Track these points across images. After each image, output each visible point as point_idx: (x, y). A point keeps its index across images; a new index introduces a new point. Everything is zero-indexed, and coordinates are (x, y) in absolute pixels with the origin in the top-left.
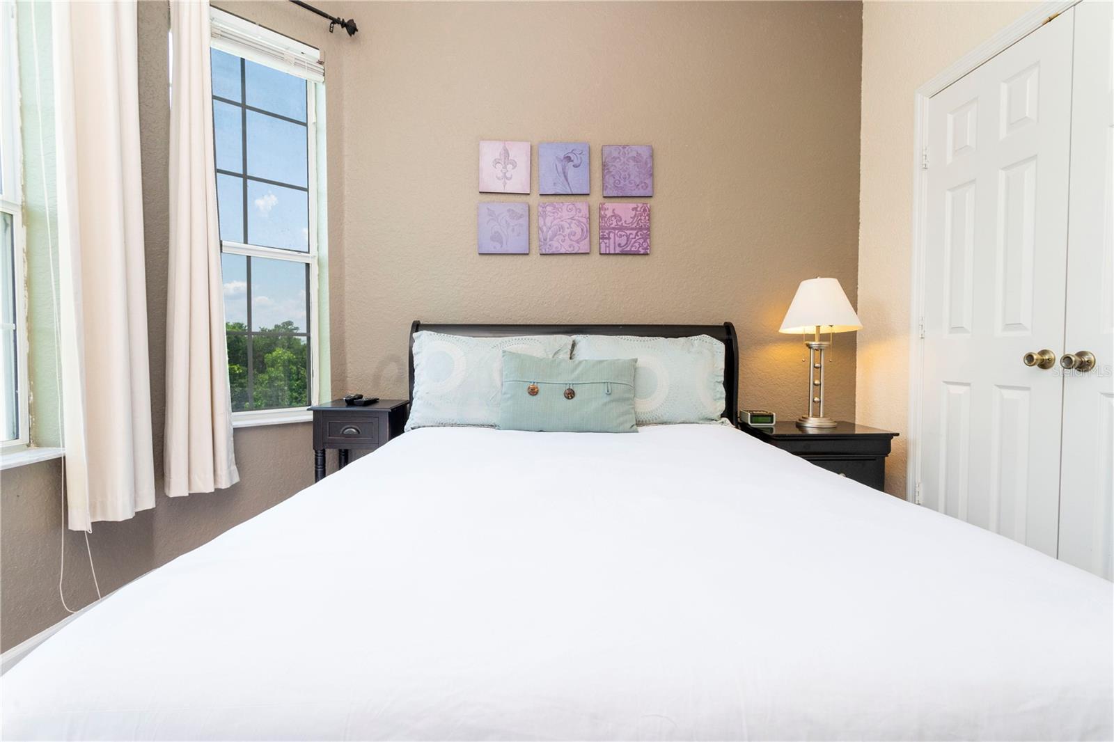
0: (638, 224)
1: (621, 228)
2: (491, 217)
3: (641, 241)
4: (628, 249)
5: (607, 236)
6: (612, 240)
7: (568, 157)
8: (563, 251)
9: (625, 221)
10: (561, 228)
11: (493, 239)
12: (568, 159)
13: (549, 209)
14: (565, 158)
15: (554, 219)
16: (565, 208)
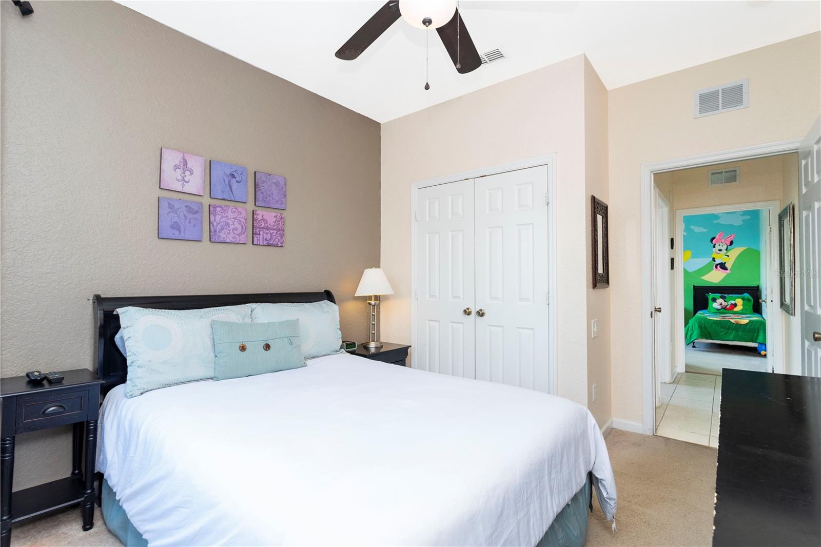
0: (277, 227)
1: (267, 229)
2: (170, 210)
3: (279, 238)
4: (271, 242)
5: (258, 233)
6: (261, 236)
8: (228, 240)
9: (270, 224)
10: (228, 224)
11: (172, 227)
12: (233, 176)
13: (218, 209)
14: (230, 174)
15: (222, 217)
16: (230, 210)
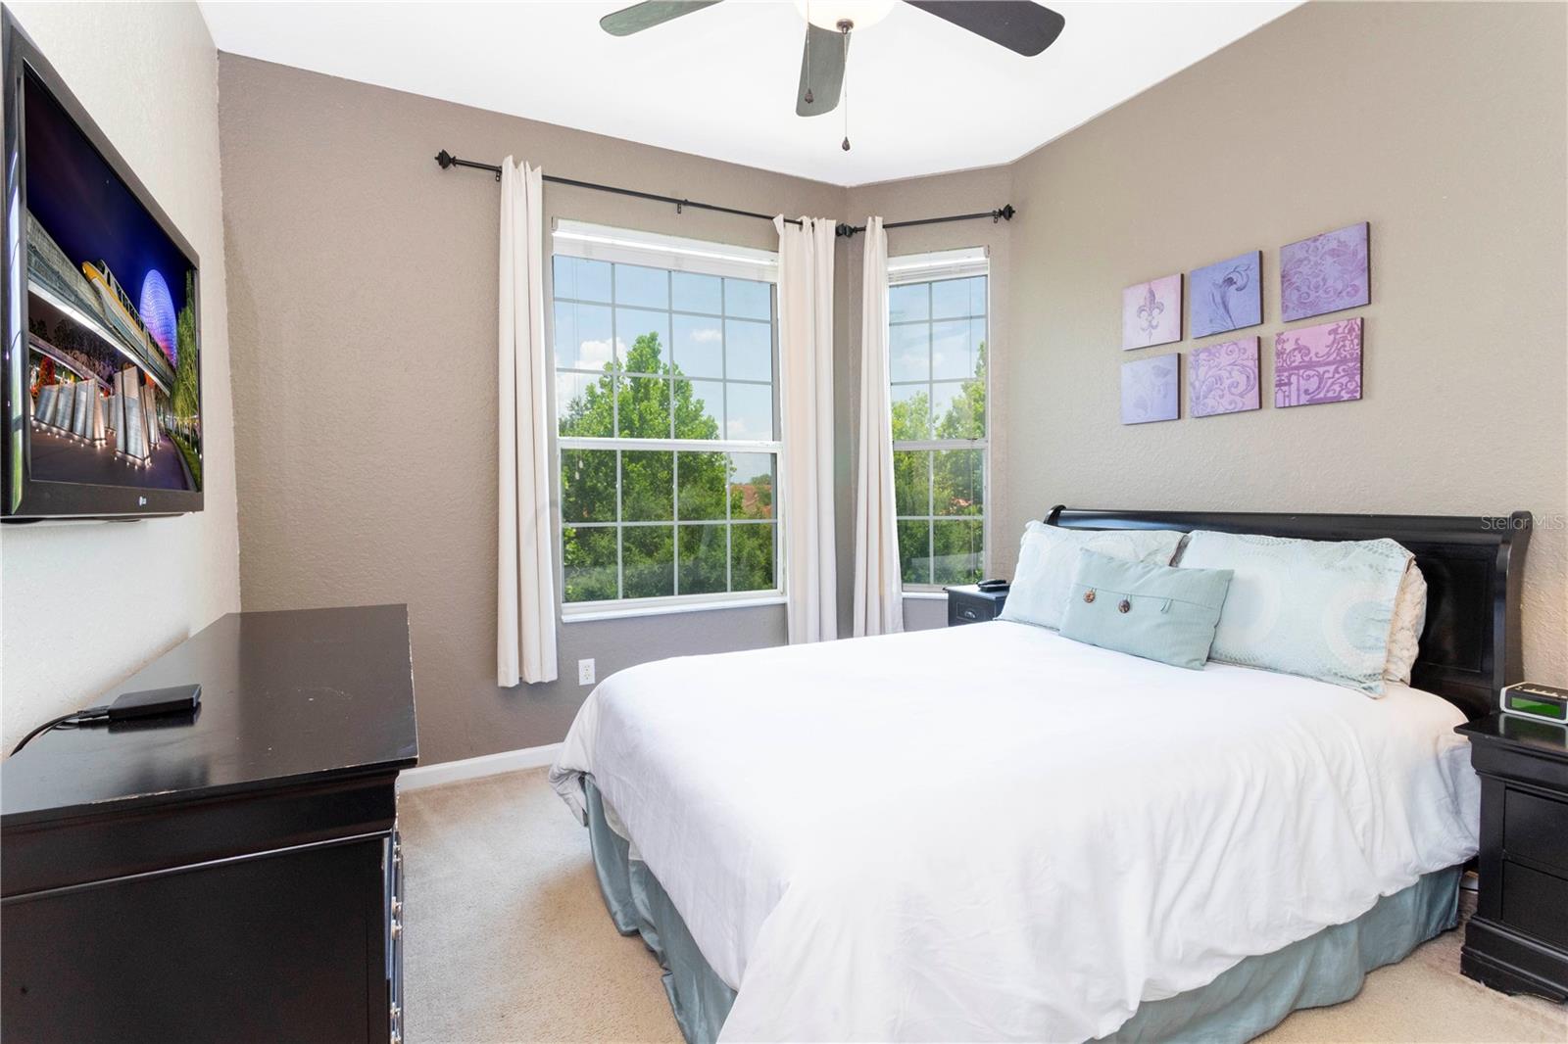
0: (1339, 354)
1: (1310, 366)
2: (1134, 379)
3: (1344, 380)
4: (1322, 395)
5: (1286, 381)
6: (1294, 387)
7: (1228, 279)
8: (1221, 410)
9: (1317, 354)
10: (1219, 379)
11: (1136, 405)
12: (1230, 281)
13: (1203, 356)
14: (1225, 281)
15: (1210, 368)
16: (1223, 351)
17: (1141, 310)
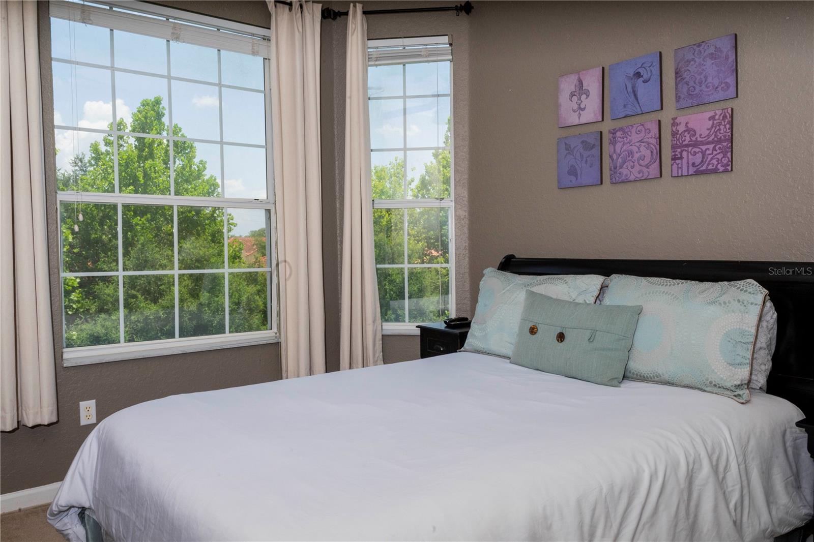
0: (716, 136)
1: (696, 144)
2: (567, 152)
3: (720, 156)
4: (704, 168)
5: (679, 156)
6: (685, 161)
7: (637, 73)
8: (632, 178)
9: (701, 135)
10: (631, 153)
11: (569, 173)
12: (638, 75)
13: (619, 134)
14: (634, 75)
15: (624, 144)
16: (633, 131)
17: (572, 95)
